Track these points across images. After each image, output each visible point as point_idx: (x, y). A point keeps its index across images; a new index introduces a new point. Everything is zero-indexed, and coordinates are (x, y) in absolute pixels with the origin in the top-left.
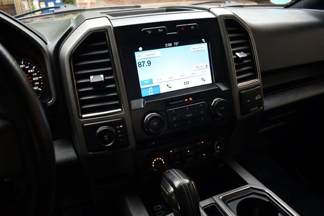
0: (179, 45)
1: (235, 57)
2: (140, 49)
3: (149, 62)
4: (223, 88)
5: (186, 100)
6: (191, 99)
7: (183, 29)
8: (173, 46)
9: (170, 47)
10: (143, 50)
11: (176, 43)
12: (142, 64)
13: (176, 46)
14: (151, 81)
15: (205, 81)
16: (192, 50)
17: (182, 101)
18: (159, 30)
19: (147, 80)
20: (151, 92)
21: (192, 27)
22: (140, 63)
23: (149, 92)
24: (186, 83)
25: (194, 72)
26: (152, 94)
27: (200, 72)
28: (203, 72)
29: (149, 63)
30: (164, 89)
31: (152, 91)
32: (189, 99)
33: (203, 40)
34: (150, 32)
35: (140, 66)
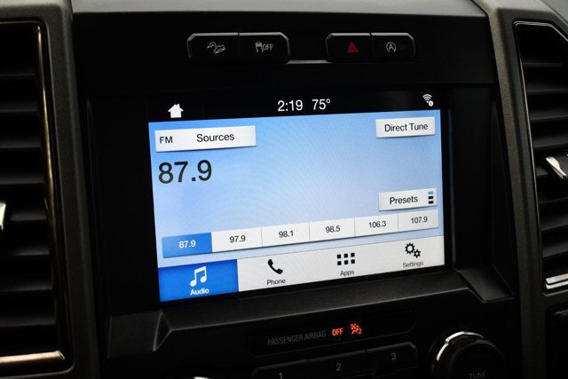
0: (330, 110)
1: (542, 173)
2: (176, 111)
3: (205, 167)
4: (487, 294)
5: (336, 332)
6: (355, 329)
7: (352, 49)
8: (308, 110)
9: (296, 113)
10: (186, 117)
11: (322, 103)
12: (176, 170)
13: (318, 112)
14: (204, 243)
15: (417, 254)
16: (381, 133)
17: (321, 334)
18: (258, 45)
19: (189, 238)
20: (198, 286)
21: (391, 46)
22: (166, 168)
23: (193, 283)
24: (343, 259)
25: (379, 218)
26: (204, 291)
27: (402, 222)
28: (415, 220)
29: (206, 169)
30: (252, 278)
31: (203, 279)
32: (347, 330)
33: (427, 97)
34: (219, 50)
35: (165, 177)
